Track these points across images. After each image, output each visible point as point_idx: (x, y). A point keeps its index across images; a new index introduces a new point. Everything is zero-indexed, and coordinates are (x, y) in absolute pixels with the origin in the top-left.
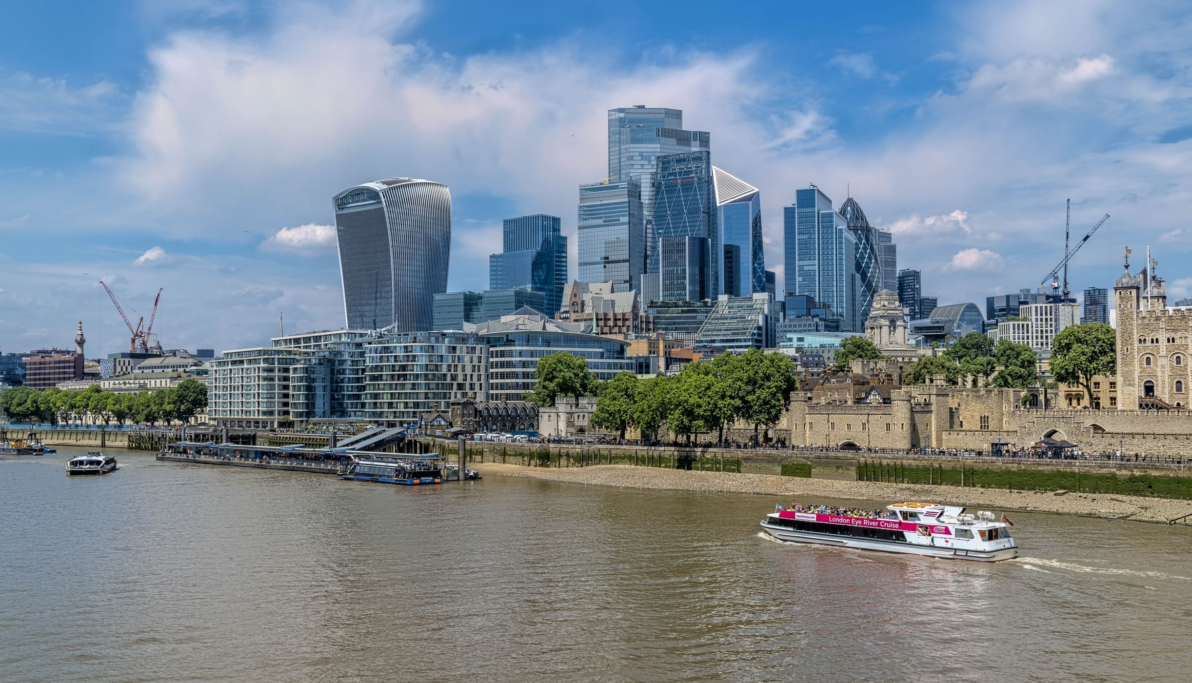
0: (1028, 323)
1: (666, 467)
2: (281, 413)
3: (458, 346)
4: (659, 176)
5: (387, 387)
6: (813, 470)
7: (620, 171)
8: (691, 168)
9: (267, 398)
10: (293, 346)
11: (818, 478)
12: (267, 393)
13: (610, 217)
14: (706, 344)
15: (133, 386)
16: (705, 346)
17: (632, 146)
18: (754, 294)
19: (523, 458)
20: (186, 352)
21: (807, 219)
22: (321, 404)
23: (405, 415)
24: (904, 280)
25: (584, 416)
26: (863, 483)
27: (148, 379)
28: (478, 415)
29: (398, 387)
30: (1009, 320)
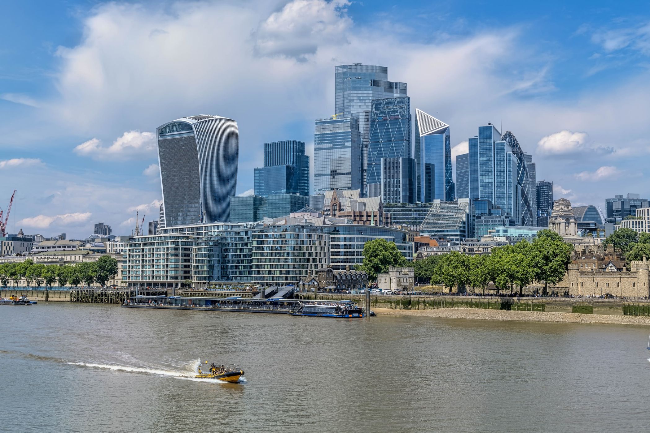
0: (642, 220)
1: (492, 308)
2: (183, 278)
3: (313, 234)
4: (373, 114)
5: (267, 260)
6: (594, 310)
7: (344, 109)
8: (397, 108)
9: (175, 268)
10: (178, 233)
11: (597, 314)
12: (174, 265)
13: (338, 142)
14: (435, 233)
15: (54, 260)
16: (435, 235)
17: (352, 92)
18: (459, 199)
19: (391, 304)
20: (42, 236)
21: (486, 147)
22: (217, 271)
23: (280, 279)
24: (541, 189)
25: (407, 279)
26: (628, 316)
27: (65, 255)
28: (335, 279)
29: (275, 260)
30: (630, 219)
